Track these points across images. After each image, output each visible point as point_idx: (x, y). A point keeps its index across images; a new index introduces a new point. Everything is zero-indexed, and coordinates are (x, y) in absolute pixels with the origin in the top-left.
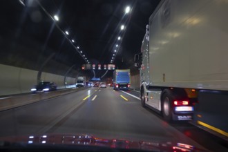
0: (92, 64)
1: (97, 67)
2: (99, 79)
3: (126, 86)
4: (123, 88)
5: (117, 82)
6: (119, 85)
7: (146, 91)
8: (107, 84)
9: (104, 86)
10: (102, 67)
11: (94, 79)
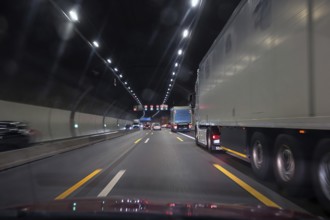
0: (144, 105)
1: (149, 108)
2: (149, 119)
3: (187, 126)
4: (183, 129)
5: (176, 122)
6: (179, 126)
7: (199, 130)
8: (162, 124)
9: (158, 127)
10: (155, 108)
11: (142, 119)
